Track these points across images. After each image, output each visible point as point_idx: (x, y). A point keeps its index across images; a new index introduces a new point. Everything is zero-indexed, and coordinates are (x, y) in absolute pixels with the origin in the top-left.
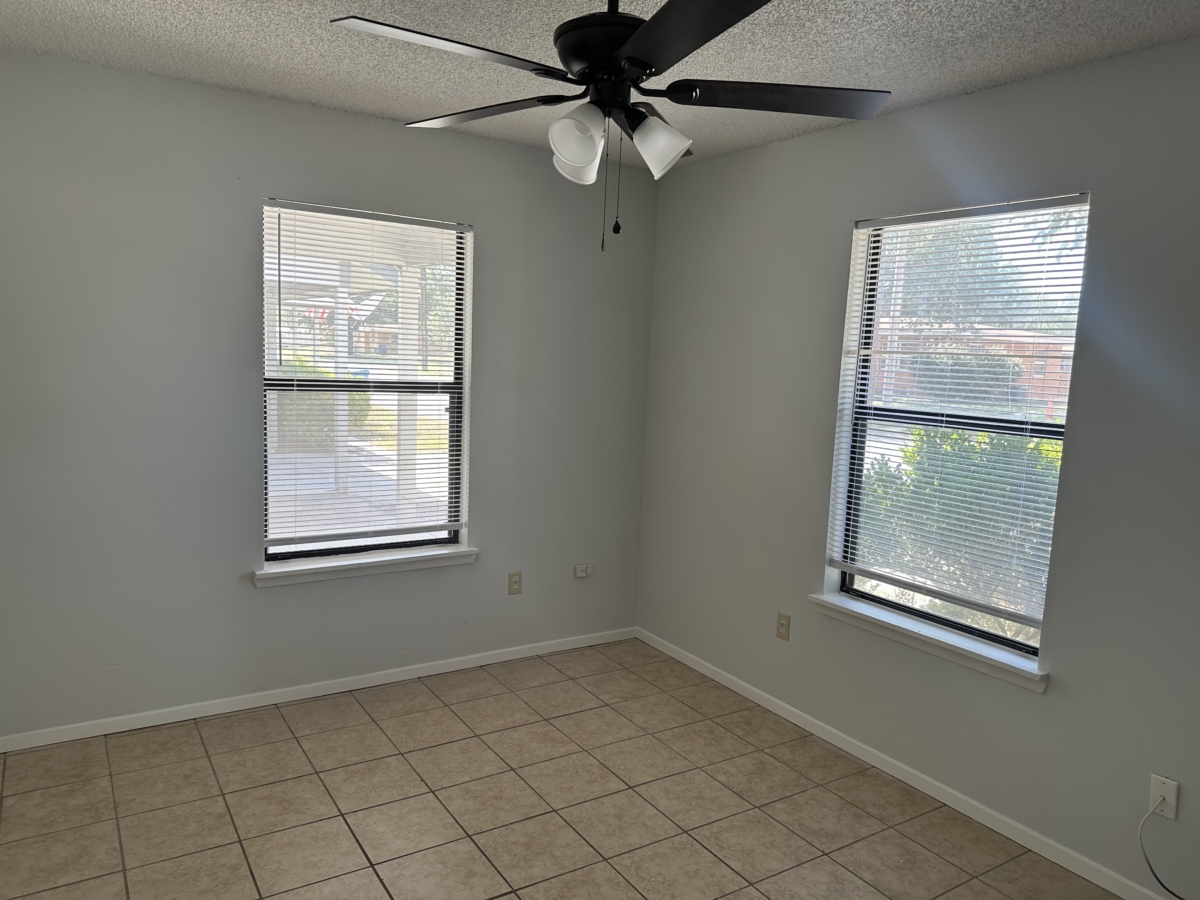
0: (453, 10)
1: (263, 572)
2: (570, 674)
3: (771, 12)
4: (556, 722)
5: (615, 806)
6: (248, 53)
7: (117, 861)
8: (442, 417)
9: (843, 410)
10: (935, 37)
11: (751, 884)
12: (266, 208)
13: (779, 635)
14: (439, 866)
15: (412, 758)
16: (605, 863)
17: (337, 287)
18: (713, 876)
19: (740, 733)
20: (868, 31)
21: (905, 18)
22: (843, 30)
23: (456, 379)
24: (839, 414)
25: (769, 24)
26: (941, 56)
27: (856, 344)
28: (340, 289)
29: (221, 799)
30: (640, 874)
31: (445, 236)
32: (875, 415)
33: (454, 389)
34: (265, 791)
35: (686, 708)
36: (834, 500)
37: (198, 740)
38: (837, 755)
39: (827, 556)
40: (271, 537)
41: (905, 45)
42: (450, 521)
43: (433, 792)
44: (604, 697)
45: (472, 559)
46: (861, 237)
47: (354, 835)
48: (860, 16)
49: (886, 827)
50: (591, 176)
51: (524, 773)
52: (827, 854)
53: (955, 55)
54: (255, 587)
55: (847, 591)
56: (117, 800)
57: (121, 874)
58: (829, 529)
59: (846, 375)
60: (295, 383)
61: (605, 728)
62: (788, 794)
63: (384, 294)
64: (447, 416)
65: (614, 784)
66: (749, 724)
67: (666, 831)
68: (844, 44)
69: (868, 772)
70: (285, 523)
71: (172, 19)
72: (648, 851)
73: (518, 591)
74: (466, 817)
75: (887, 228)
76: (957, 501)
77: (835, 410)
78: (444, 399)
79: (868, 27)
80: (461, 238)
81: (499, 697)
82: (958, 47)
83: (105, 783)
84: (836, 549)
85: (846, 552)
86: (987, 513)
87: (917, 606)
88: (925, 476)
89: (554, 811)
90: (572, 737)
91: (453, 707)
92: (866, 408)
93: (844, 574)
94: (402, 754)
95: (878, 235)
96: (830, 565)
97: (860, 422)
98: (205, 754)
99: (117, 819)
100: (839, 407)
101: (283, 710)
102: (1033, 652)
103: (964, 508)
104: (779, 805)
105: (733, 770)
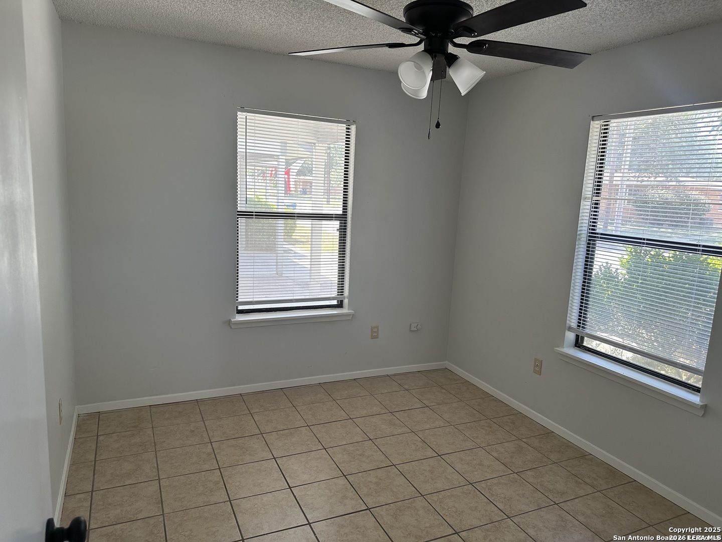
1: (235, 320)
2: (406, 387)
4: (397, 414)
5: (429, 465)
6: (230, 24)
7: (155, 474)
8: (335, 234)
9: (582, 234)
11: (509, 518)
12: (239, 113)
13: (535, 372)
14: (327, 491)
15: (314, 429)
16: (422, 497)
17: (279, 156)
18: (486, 510)
19: (507, 428)
23: (343, 212)
24: (578, 237)
26: (650, 12)
27: (591, 193)
29: (210, 444)
30: (443, 505)
31: (339, 128)
32: (601, 238)
33: (342, 218)
34: (233, 442)
35: (475, 412)
36: (573, 290)
37: (198, 411)
38: (568, 445)
39: (567, 325)
40: (240, 300)
42: (338, 295)
43: (325, 449)
44: (425, 402)
45: (350, 317)
46: (596, 126)
47: (281, 470)
49: (596, 491)
50: (424, 94)
51: (378, 442)
52: (557, 504)
53: (660, 11)
54: (231, 328)
55: (579, 347)
56: (156, 441)
57: (158, 481)
58: (569, 308)
59: (584, 212)
60: (254, 214)
61: (426, 420)
62: (535, 467)
63: (305, 159)
64: (338, 233)
65: (430, 453)
66: (514, 423)
67: (459, 483)
69: (586, 457)
70: (247, 293)
71: (189, 8)
72: (448, 493)
73: (377, 337)
74: (343, 465)
75: (613, 121)
76: (652, 293)
77: (575, 235)
78: (336, 224)
80: (348, 129)
81: (364, 397)
83: (150, 432)
84: (573, 321)
85: (580, 323)
86: (671, 301)
87: (624, 358)
88: (633, 277)
89: (393, 465)
90: (406, 423)
91: (338, 401)
92: (595, 233)
93: (577, 336)
94: (309, 426)
95: (607, 125)
96: (569, 331)
97: (591, 242)
98: (202, 419)
99: (156, 451)
100: (578, 233)
101: (245, 398)
102: (697, 390)
103: (655, 298)
104: (529, 473)
105: (502, 450)
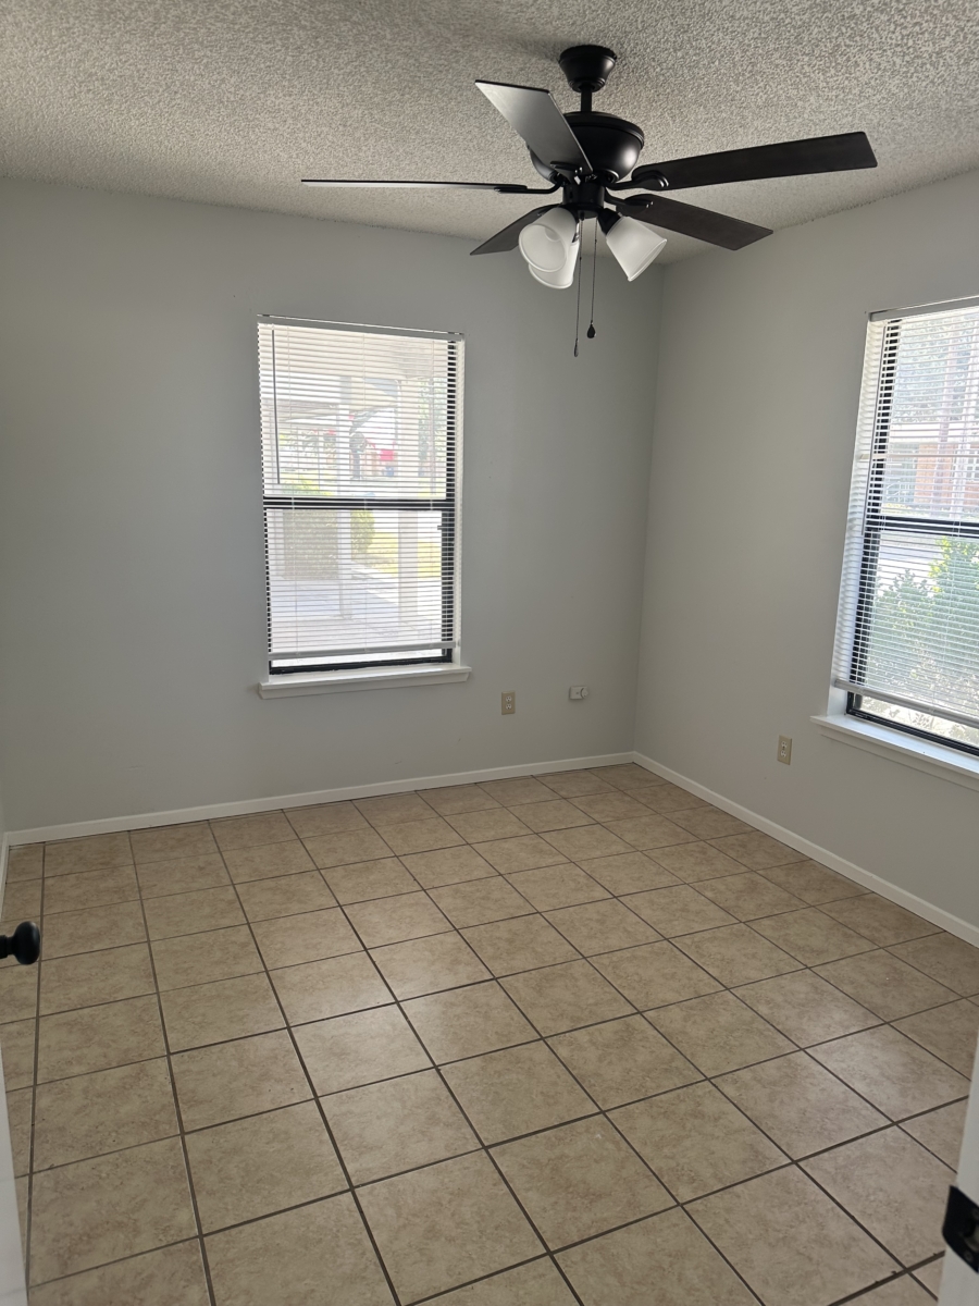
0: (431, 116)
1: (268, 684)
2: (563, 793)
3: (758, 94)
4: (547, 837)
5: (598, 912)
6: (238, 170)
7: (142, 934)
8: (435, 535)
9: (854, 519)
10: (944, 107)
11: (727, 989)
12: (260, 325)
13: (780, 759)
14: (427, 953)
15: (407, 861)
16: (584, 961)
17: (337, 404)
18: (689, 979)
19: (733, 854)
20: (867, 106)
21: (906, 90)
22: (840, 107)
23: (448, 495)
24: (848, 525)
25: (758, 107)
26: (955, 127)
27: (869, 447)
28: (341, 406)
29: (231, 888)
30: (618, 972)
31: (436, 346)
32: (887, 524)
33: (446, 506)
34: (271, 883)
35: (679, 830)
37: (211, 837)
38: (835, 879)
39: (832, 677)
40: (274, 651)
41: (911, 117)
42: (443, 640)
43: (425, 891)
44: (596, 816)
45: (465, 678)
46: (876, 331)
48: (856, 91)
49: (877, 947)
50: (567, 280)
51: (511, 878)
52: (810, 968)
53: (971, 124)
54: (261, 698)
55: (853, 714)
56: (141, 885)
57: (146, 945)
58: (835, 648)
59: (858, 482)
60: (293, 501)
61: (595, 843)
62: (776, 912)
64: (439, 534)
65: (599, 893)
66: (744, 846)
67: (647, 937)
68: (844, 121)
69: (867, 897)
71: (166, 143)
72: (627, 954)
73: (512, 712)
74: (454, 913)
75: (905, 320)
77: (845, 520)
78: (436, 517)
79: (866, 102)
80: (452, 348)
81: (491, 811)
82: (972, 115)
83: (130, 870)
84: (842, 670)
85: (853, 672)
88: (948, 591)
89: (538, 912)
90: (561, 850)
91: (446, 818)
92: (878, 517)
93: (850, 695)
94: (397, 857)
95: (897, 328)
96: (835, 686)
97: (872, 532)
98: (217, 850)
99: (141, 900)
100: (849, 517)
101: (289, 815)
104: (766, 922)
105: (722, 888)
